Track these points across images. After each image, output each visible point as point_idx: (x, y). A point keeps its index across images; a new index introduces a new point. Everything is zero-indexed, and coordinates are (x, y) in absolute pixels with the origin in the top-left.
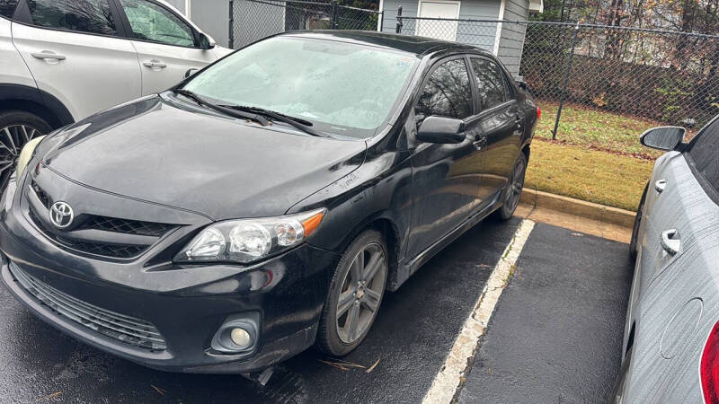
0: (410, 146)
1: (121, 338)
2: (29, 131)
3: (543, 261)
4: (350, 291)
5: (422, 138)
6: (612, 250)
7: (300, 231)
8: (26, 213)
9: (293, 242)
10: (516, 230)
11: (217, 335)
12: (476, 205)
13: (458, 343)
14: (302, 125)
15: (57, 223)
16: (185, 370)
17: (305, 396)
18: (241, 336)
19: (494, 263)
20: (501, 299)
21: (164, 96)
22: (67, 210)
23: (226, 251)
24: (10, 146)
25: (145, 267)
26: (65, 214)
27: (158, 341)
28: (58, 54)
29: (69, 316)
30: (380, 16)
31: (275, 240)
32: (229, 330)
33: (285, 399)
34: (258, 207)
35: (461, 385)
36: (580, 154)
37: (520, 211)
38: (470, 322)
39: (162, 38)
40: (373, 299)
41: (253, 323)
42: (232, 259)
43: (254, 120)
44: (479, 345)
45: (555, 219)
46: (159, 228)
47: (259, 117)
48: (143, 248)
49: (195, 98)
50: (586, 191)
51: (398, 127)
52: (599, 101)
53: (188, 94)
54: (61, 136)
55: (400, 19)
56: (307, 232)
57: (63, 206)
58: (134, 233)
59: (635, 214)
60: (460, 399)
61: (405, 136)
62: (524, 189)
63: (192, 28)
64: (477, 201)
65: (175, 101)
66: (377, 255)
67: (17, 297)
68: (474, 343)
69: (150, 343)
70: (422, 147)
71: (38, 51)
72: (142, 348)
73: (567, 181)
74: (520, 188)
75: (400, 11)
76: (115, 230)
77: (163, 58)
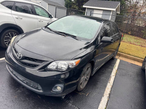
0: (99, 43)
1: (31, 85)
2: (14, 34)
3: (123, 69)
4: (83, 77)
5: (101, 41)
6: (137, 68)
7: (75, 64)
8: (12, 54)
9: (73, 67)
10: (116, 61)
11: (54, 88)
12: (108, 56)
13: (106, 89)
14: (74, 37)
15: (18, 58)
16: (46, 95)
17: (72, 101)
18: (59, 88)
19: (112, 69)
20: (115, 78)
21: (43, 28)
22: (20, 55)
23: (57, 68)
24: (10, 37)
25: (38, 70)
26: (20, 56)
27: (40, 87)
28: (21, 18)
29: (20, 79)
30: (86, 13)
31: (69, 66)
32: (56, 87)
33: (68, 101)
34: (65, 58)
35: (108, 101)
36: (128, 44)
37: (117, 57)
38: (108, 84)
39: (42, 15)
40: (87, 78)
41: (62, 85)
42: (58, 70)
43: (63, 35)
44: (111, 90)
45: (124, 59)
46: (41, 61)
47: (64, 35)
48: (38, 65)
49: (50, 29)
50: (131, 53)
51: (97, 39)
52: (130, 33)
53: (48, 28)
54: (20, 36)
55: (91, 13)
56: (76, 64)
57: (20, 54)
58: (36, 62)
59: (143, 60)
60: (108, 105)
61: (98, 41)
62: (118, 52)
63: (49, 13)
64: (109, 55)
65: (45, 30)
66: (90, 68)
67: (9, 73)
68: (110, 90)
69: (38, 87)
70: (101, 43)
71: (17, 17)
72: (36, 88)
73: (126, 51)
74: (117, 52)
75: (91, 12)
76: (31, 61)
77: (43, 19)
